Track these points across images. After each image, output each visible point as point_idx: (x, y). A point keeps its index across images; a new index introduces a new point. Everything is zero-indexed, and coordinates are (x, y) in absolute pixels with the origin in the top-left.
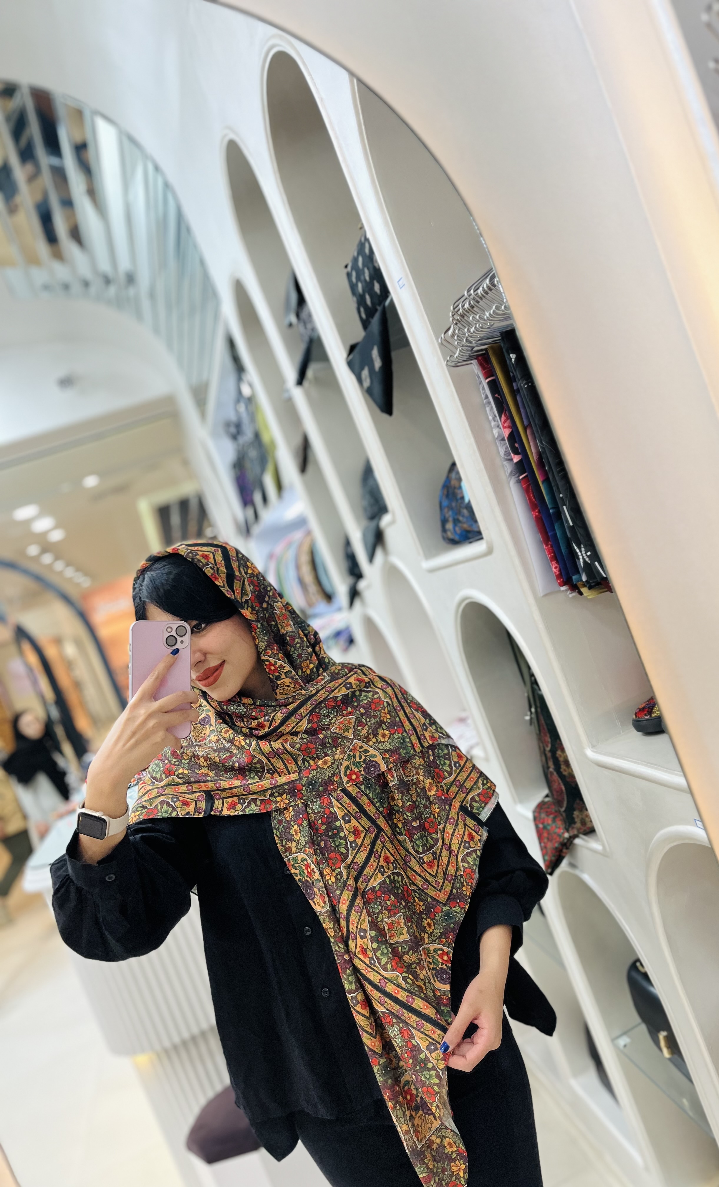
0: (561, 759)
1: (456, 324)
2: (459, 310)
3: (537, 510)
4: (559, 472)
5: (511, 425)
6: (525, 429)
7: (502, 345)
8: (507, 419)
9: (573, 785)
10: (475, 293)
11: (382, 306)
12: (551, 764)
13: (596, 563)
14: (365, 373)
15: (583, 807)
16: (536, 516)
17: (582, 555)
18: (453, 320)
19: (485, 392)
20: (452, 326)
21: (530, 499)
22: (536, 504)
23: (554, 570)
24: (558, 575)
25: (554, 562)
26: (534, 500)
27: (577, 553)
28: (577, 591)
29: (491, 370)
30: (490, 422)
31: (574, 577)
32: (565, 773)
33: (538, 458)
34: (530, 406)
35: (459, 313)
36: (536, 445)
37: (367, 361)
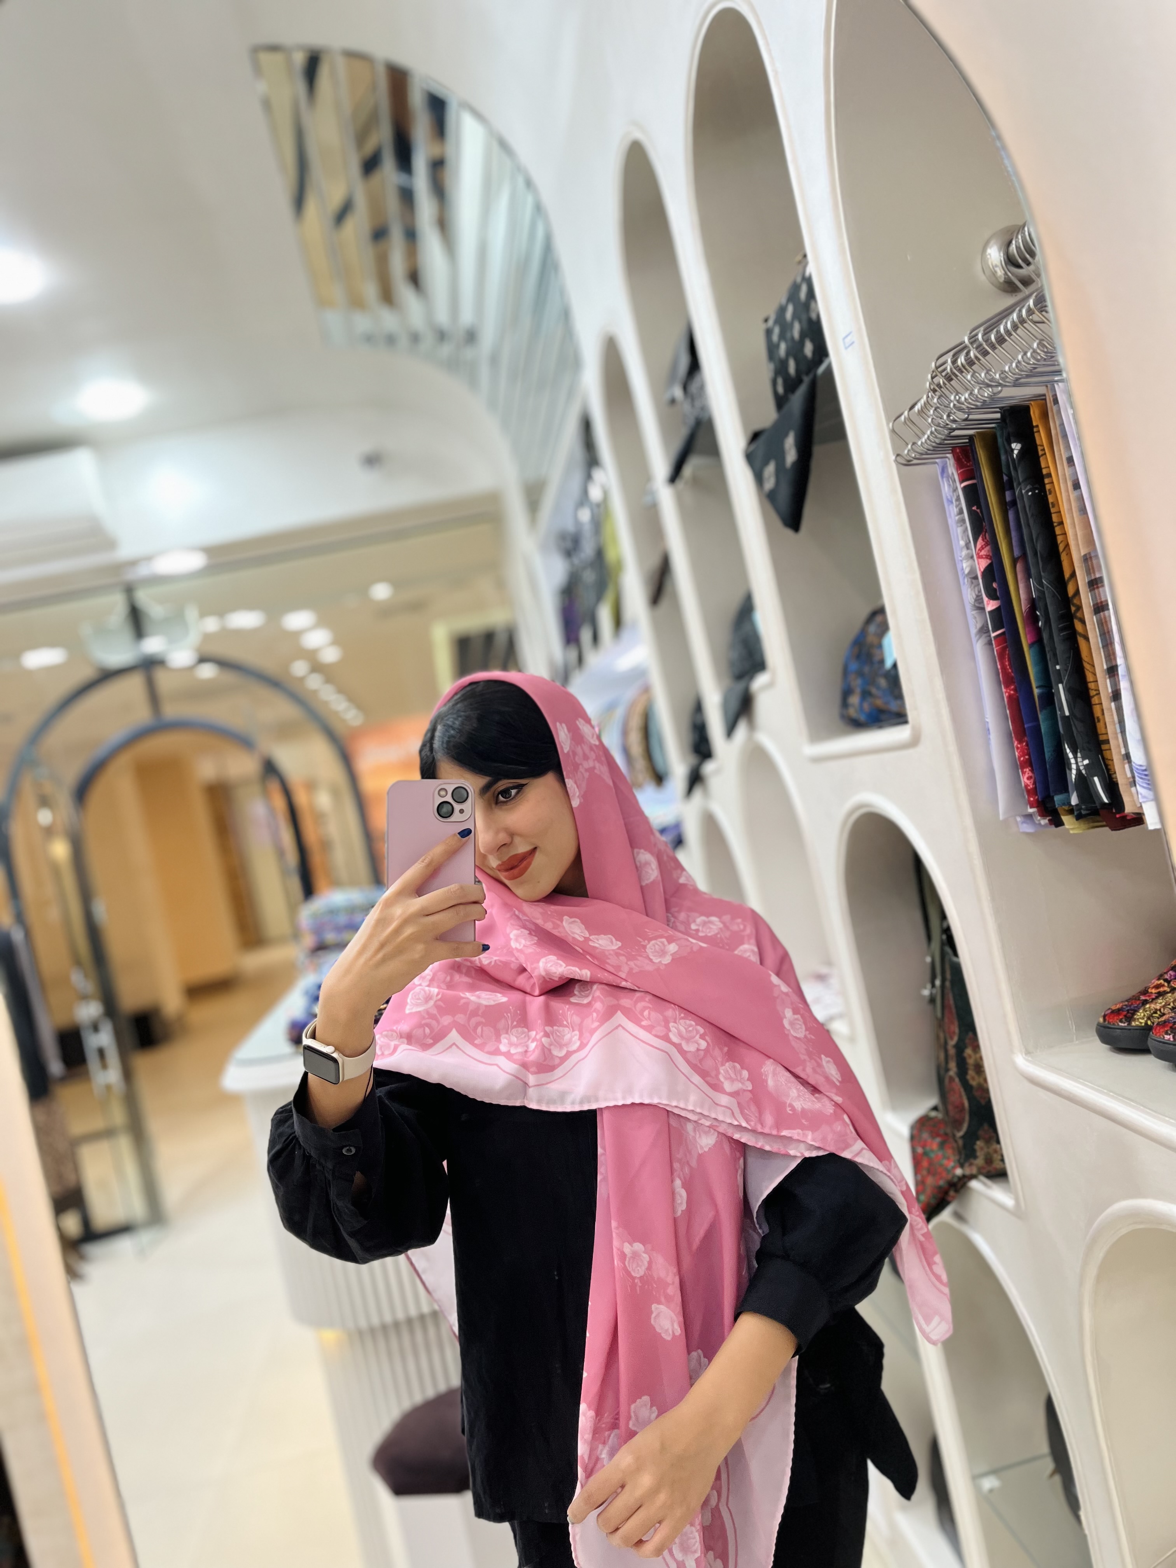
0: (971, 1061)
1: (934, 391)
3: (1011, 687)
4: (1060, 631)
5: (991, 554)
6: (1014, 562)
7: (1001, 429)
8: (987, 544)
9: (983, 1102)
11: (811, 376)
12: (953, 1065)
13: (1098, 776)
14: (770, 469)
15: (994, 1136)
16: (1010, 696)
17: (1077, 763)
18: (930, 384)
19: (957, 502)
22: (1011, 678)
23: (1024, 781)
24: (1029, 789)
25: (1026, 770)
26: (1010, 671)
27: (1067, 759)
29: (973, 469)
32: (974, 1083)
33: (1029, 608)
34: (1031, 525)
35: (944, 374)
36: (1028, 587)
37: (776, 453)
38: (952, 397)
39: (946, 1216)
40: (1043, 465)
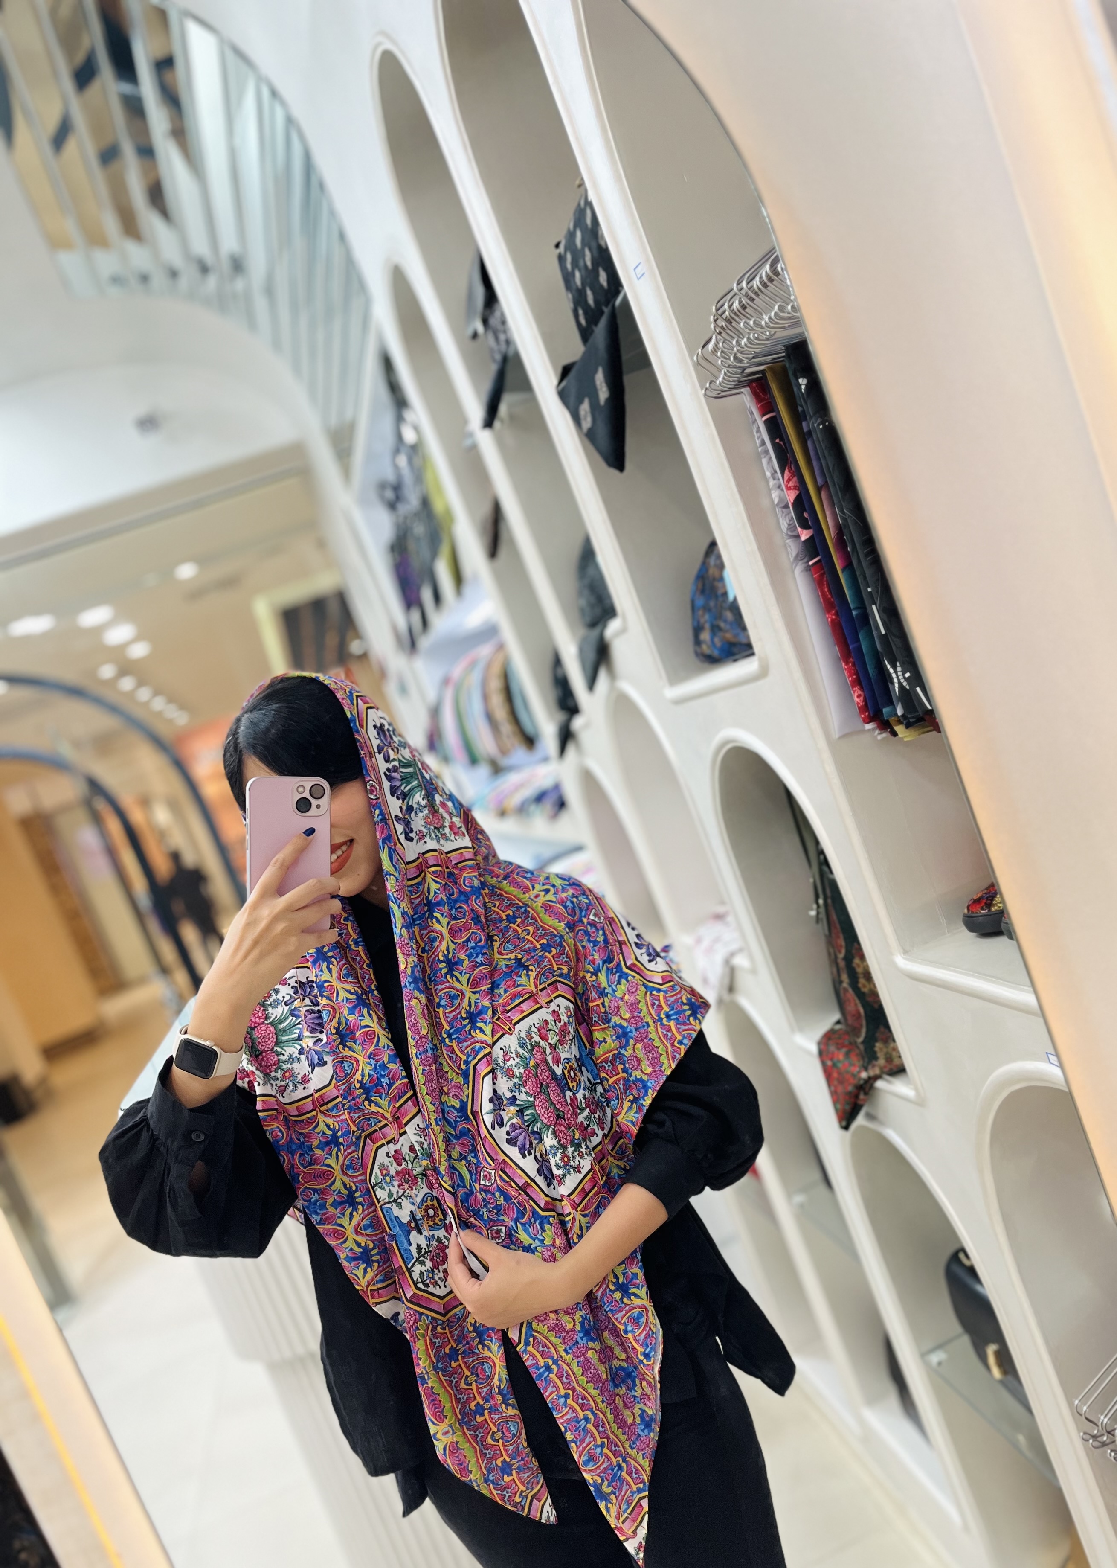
0: (860, 970)
1: (720, 333)
2: (724, 312)
3: (833, 611)
4: (866, 555)
5: (798, 485)
6: (819, 490)
7: (787, 365)
8: (793, 476)
9: (876, 1007)
10: (749, 286)
11: (610, 307)
12: (845, 977)
13: (918, 689)
14: (585, 408)
15: (889, 1036)
16: (832, 620)
17: (898, 677)
18: (715, 327)
19: (761, 435)
20: (714, 336)
21: (824, 594)
22: (832, 603)
23: (856, 699)
24: (862, 706)
25: (856, 688)
26: (829, 596)
27: (890, 674)
28: (888, 730)
29: (770, 402)
30: (767, 481)
31: (885, 710)
32: (865, 991)
33: (837, 534)
34: (827, 456)
35: (724, 316)
36: (834, 514)
37: (588, 390)
38: (734, 342)
39: (861, 1119)
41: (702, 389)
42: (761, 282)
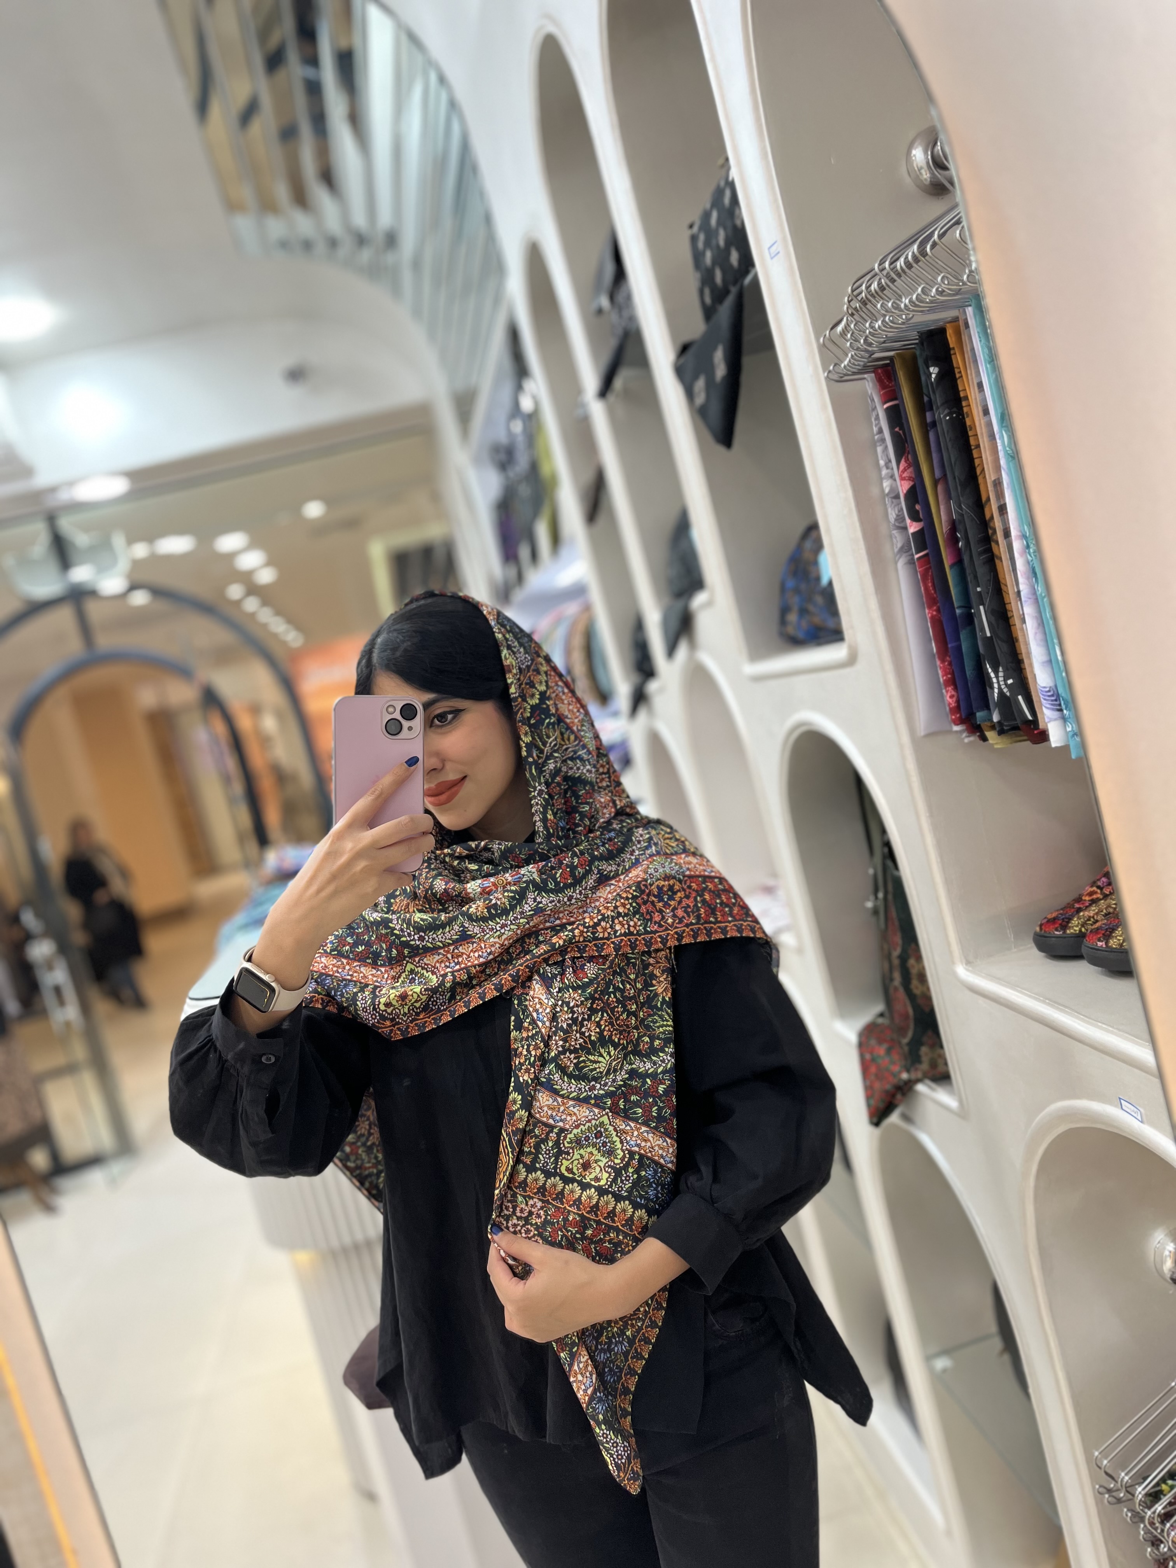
0: (914, 971)
1: (852, 315)
2: (861, 293)
3: (935, 608)
4: (980, 554)
5: (913, 476)
6: (935, 483)
7: (918, 353)
8: (909, 466)
9: (927, 1010)
10: (892, 266)
11: (738, 285)
12: (897, 976)
13: (1020, 697)
14: (700, 384)
15: (937, 1042)
16: (932, 618)
17: (999, 683)
18: (847, 308)
19: (879, 423)
20: (845, 319)
21: (926, 589)
22: (935, 597)
23: (948, 698)
24: (953, 707)
25: (950, 688)
26: (933, 592)
27: (990, 678)
28: (978, 734)
29: (894, 391)
30: (879, 470)
31: (980, 715)
32: (917, 992)
33: (950, 529)
34: (950, 450)
35: (859, 298)
36: (949, 511)
37: (706, 367)
38: (867, 325)
39: (894, 1118)
40: (960, 389)
41: (824, 372)
42: (905, 263)
